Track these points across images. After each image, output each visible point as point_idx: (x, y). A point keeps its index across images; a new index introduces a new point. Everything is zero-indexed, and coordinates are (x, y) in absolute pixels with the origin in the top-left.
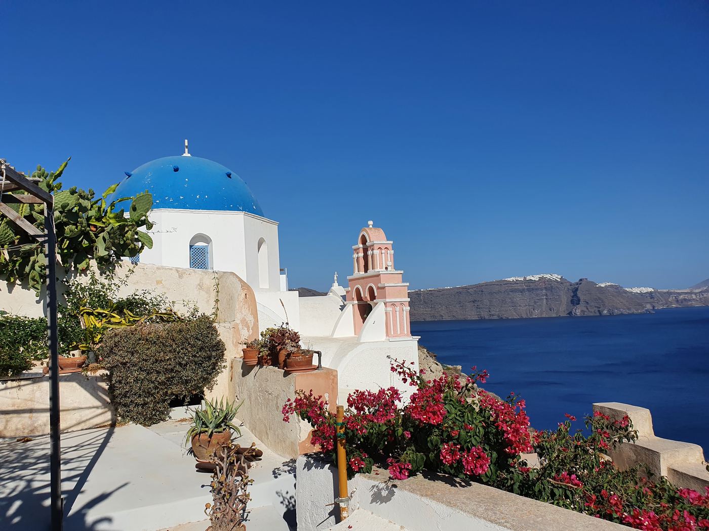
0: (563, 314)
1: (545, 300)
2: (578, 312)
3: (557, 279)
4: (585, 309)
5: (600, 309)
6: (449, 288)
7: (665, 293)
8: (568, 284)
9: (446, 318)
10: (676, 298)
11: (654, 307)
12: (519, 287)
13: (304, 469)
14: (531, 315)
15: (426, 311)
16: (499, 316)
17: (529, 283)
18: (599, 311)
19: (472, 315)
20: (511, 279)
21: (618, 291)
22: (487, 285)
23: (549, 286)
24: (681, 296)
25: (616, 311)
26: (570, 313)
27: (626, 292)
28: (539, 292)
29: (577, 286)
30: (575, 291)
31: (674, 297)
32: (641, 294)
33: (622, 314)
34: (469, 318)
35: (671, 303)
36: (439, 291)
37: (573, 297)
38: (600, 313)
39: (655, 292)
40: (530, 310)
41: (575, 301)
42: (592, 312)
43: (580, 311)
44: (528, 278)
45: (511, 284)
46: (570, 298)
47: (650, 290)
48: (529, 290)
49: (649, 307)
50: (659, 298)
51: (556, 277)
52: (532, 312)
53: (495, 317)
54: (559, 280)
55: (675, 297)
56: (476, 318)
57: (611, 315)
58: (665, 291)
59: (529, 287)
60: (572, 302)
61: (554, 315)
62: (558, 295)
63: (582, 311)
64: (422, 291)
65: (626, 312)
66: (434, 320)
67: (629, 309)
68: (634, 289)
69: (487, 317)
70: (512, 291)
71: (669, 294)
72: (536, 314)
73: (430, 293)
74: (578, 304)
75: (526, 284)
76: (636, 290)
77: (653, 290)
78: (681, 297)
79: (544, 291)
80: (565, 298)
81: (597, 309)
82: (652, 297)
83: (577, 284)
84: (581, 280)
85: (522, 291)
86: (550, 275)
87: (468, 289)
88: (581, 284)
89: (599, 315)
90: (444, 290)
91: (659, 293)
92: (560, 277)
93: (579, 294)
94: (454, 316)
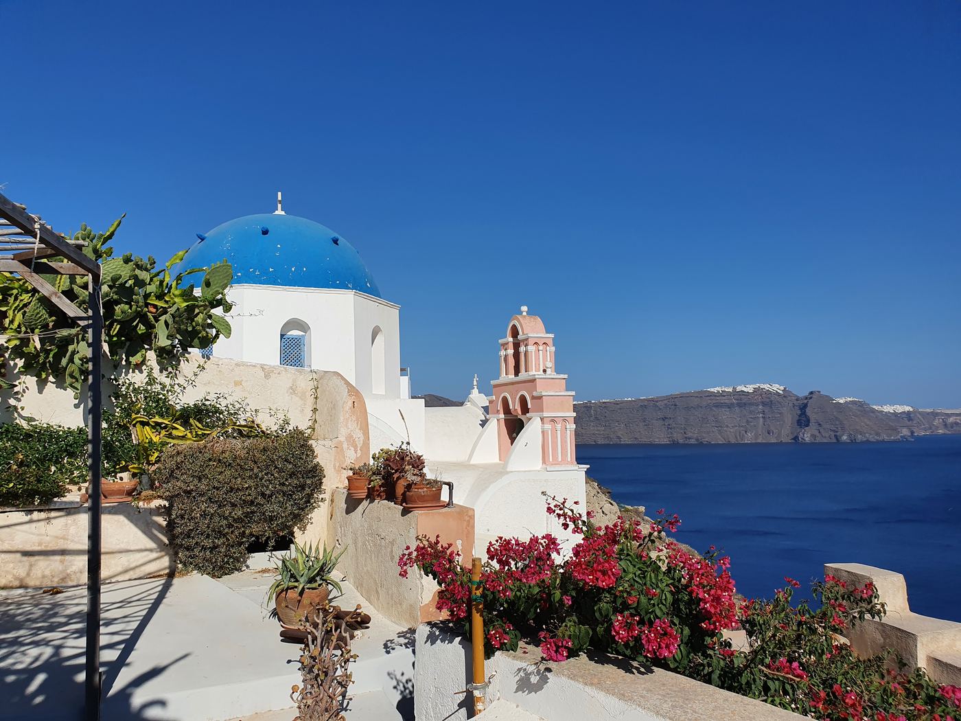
0: (786, 438)
1: (761, 419)
2: (807, 436)
3: (779, 391)
4: (816, 433)
5: (838, 434)
6: (630, 399)
7: (928, 414)
8: (793, 398)
9: (626, 440)
10: (943, 421)
11: (912, 433)
12: (726, 401)
13: (426, 643)
14: (742, 440)
15: (598, 430)
16: (697, 440)
17: (740, 395)
18: (835, 436)
19: (660, 437)
20: (715, 390)
21: (862, 409)
22: (682, 396)
23: (768, 400)
24: (951, 419)
25: (859, 436)
26: (796, 438)
27: (873, 411)
28: (753, 408)
29: (806, 401)
30: (804, 407)
31: (941, 420)
32: (895, 414)
33: (868, 441)
34: (657, 441)
35: (937, 428)
36: (616, 403)
37: (800, 416)
38: (837, 439)
39: (914, 412)
40: (740, 433)
41: (803, 421)
42: (826, 437)
43: (809, 435)
44: (739, 388)
45: (715, 396)
46: (797, 418)
47: (908, 409)
48: (739, 405)
49: (905, 432)
50: (921, 421)
51: (777, 388)
52: (743, 435)
53: (693, 441)
54: (781, 392)
55: (943, 419)
56: (666, 441)
57: (853, 442)
58: (928, 410)
59: (740, 401)
60: (799, 423)
61: (773, 441)
62: (780, 414)
63: (812, 435)
64: (593, 403)
65: (873, 438)
66: (608, 442)
67: (878, 434)
68: (885, 407)
69: (681, 441)
70: (717, 406)
71: (935, 415)
72: (749, 438)
73: (604, 405)
74: (807, 426)
75: (736, 397)
76: (888, 409)
77: (911, 410)
78: (951, 420)
79: (760, 407)
80: (789, 417)
81: (833, 434)
82: (910, 419)
83: (806, 398)
84: (811, 393)
85: (730, 406)
86: (769, 386)
87: (657, 402)
88: (811, 398)
89: (835, 441)
90: (623, 402)
91: (920, 413)
92: (782, 388)
93: (809, 411)
94: (636, 438)
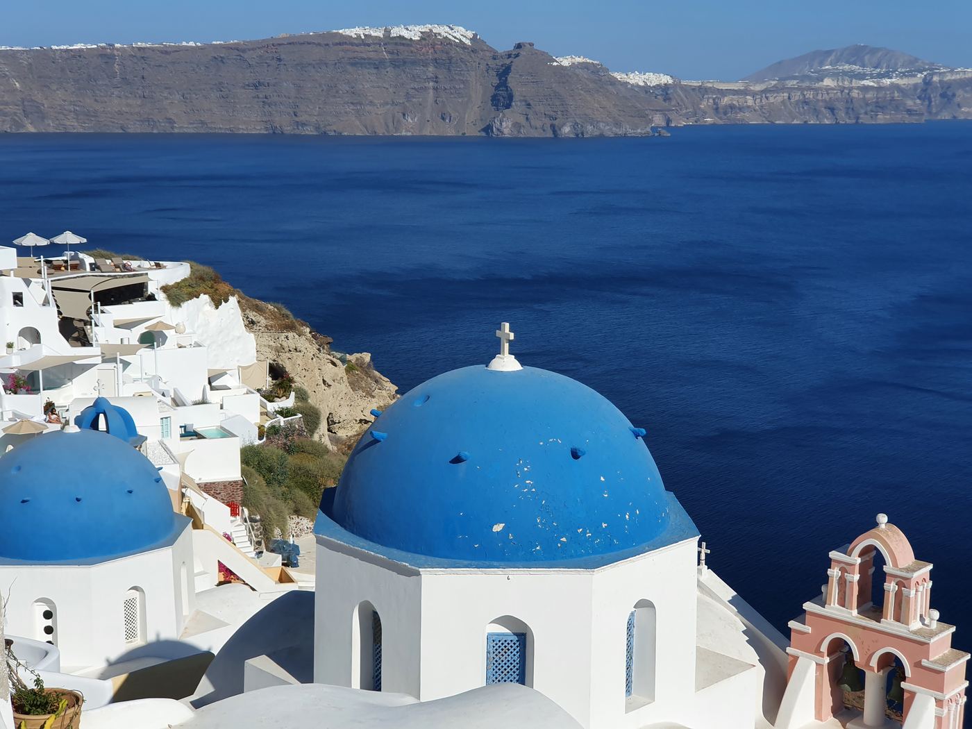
0: (473, 131)
1: (431, 91)
2: (506, 126)
3: (464, 40)
4: (522, 120)
5: (556, 122)
6: (192, 44)
7: (694, 89)
8: (488, 54)
9: (184, 126)
10: (715, 103)
11: (668, 121)
12: (372, 55)
14: (397, 129)
15: (128, 105)
16: (317, 128)
17: (396, 44)
18: (553, 126)
19: (250, 122)
20: (352, 32)
21: (597, 77)
22: (292, 43)
23: (444, 57)
24: (726, 99)
25: (590, 128)
26: (488, 129)
27: (614, 82)
28: (418, 70)
29: (508, 62)
30: (504, 72)
31: (711, 101)
32: (646, 89)
33: (602, 136)
34: (243, 129)
35: (705, 114)
36: (165, 52)
37: (497, 88)
38: (554, 132)
39: (674, 86)
40: (394, 117)
41: (502, 98)
42: (537, 129)
43: (510, 124)
44: (395, 32)
45: (352, 44)
46: (492, 91)
47: (666, 79)
48: (395, 64)
49: (658, 120)
50: (682, 100)
51: (461, 34)
52: (399, 121)
53: (309, 131)
54: (468, 42)
55: (714, 100)
56: (259, 129)
57: (579, 138)
58: (695, 84)
59: (396, 57)
60: (495, 100)
61: (450, 132)
62: (463, 82)
63: (517, 125)
64: (118, 50)
65: (609, 130)
66: (149, 131)
67: (618, 124)
68: (631, 76)
69: (288, 130)
70: (353, 64)
71: (703, 91)
72: (409, 127)
73: (139, 54)
74: (508, 106)
75: (390, 48)
76: (636, 79)
77: (670, 81)
78: (726, 101)
79: (431, 69)
80: (479, 88)
81: (548, 122)
82: (667, 98)
83: (509, 56)
84: (519, 46)
85: (378, 65)
86: (447, 29)
87: (244, 51)
88: (517, 56)
89: (550, 134)
90: (178, 50)
91: (683, 88)
92: (470, 34)
93: (512, 81)
94: (203, 123)
